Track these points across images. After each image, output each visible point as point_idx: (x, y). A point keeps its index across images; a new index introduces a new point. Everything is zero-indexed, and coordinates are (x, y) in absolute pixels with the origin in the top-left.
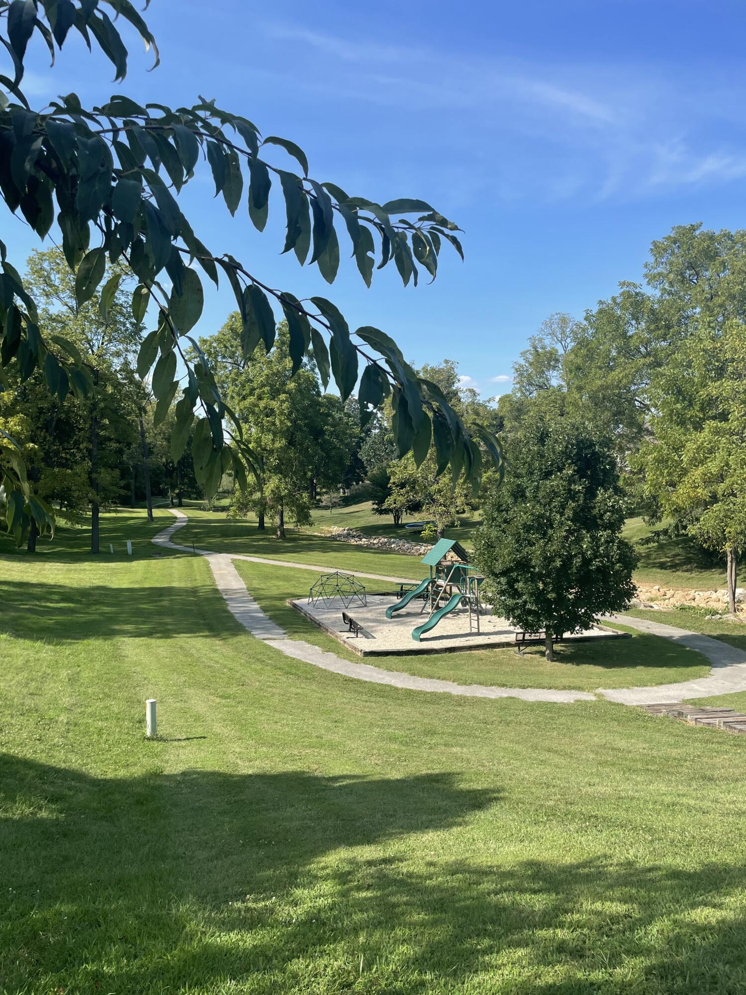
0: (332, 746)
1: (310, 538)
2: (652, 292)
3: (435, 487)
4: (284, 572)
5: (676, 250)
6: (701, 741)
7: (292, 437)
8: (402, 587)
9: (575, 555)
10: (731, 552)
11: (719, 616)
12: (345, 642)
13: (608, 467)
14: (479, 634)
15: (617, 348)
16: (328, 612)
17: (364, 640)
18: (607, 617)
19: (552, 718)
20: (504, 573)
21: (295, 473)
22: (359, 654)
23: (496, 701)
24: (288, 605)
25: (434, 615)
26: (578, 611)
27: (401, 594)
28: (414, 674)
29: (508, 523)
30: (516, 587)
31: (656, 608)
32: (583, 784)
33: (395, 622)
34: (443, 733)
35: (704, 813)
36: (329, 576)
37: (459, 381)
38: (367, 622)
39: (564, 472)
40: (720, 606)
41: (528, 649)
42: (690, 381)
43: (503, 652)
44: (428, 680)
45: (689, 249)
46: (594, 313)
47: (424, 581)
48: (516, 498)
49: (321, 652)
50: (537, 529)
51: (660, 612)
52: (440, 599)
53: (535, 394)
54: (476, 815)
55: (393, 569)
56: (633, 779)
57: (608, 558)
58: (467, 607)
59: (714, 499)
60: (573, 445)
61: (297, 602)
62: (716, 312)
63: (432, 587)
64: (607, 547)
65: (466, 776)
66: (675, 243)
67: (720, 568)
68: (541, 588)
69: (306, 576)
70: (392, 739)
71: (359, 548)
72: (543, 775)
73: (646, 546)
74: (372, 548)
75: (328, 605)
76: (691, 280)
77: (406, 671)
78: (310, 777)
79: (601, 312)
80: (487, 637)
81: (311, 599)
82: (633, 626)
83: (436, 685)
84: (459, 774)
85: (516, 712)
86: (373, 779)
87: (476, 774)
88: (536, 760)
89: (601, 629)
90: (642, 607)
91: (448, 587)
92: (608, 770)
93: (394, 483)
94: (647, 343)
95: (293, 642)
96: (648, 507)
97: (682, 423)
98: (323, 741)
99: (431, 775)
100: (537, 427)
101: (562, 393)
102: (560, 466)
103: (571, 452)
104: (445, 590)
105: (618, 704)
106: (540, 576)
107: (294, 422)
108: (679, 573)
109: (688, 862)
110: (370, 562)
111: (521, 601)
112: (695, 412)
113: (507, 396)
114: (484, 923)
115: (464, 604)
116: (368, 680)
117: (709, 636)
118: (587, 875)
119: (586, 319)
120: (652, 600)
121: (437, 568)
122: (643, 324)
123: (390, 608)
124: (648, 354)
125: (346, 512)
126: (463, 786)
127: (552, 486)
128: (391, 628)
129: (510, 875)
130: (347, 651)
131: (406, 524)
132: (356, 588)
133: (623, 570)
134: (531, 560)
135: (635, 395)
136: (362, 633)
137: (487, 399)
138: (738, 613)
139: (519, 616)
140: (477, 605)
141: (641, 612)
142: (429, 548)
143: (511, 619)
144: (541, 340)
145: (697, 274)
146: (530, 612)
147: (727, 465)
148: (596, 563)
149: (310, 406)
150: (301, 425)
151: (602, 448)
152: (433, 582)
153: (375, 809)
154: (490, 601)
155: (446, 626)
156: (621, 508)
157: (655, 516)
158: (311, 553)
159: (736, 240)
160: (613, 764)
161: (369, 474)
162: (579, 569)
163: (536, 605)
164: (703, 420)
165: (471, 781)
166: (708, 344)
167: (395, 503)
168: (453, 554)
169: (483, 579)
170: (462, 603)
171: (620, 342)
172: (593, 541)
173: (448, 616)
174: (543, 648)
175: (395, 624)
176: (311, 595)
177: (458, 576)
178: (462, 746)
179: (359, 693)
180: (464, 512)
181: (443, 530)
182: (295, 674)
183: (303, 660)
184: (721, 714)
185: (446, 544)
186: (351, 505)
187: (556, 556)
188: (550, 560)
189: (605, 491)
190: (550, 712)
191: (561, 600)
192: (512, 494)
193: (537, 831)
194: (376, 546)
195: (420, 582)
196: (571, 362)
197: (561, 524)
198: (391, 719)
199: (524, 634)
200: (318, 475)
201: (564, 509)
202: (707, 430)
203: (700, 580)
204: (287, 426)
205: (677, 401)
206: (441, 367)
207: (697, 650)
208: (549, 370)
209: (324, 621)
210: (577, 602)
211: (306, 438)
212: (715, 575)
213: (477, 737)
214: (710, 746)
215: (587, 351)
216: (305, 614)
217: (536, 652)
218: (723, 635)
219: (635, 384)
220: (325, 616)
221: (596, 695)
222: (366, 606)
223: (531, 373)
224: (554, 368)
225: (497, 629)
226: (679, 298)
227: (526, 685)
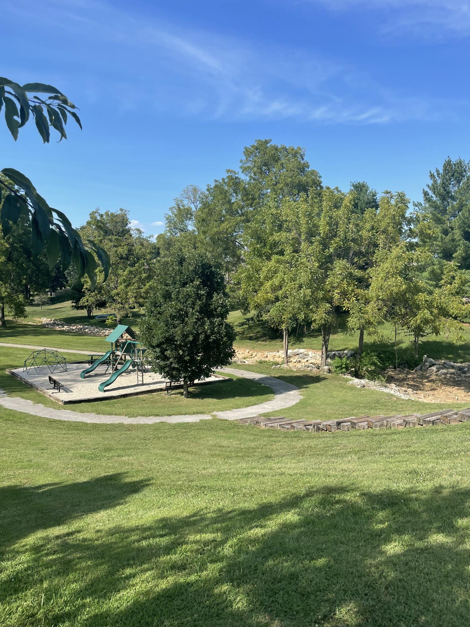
0: (38, 466)
1: (25, 326)
2: (244, 178)
3: (115, 291)
4: (5, 351)
5: (258, 154)
6: (267, 437)
7: (10, 255)
8: (92, 358)
9: (201, 333)
10: (285, 329)
11: (279, 366)
12: (50, 396)
13: (219, 280)
14: (143, 385)
15: (225, 209)
16: (38, 377)
17: (65, 393)
18: (219, 369)
19: (186, 432)
20: (158, 346)
21: (12, 281)
22: (61, 403)
23: (152, 425)
24: (7, 373)
25: (114, 374)
26: (203, 367)
27: (91, 362)
28: (99, 414)
29: (161, 314)
30: (166, 354)
31: (247, 362)
32: (201, 469)
33: (87, 380)
34: (117, 449)
35: (263, 476)
36: (39, 352)
37: (130, 223)
38: (67, 382)
39: (194, 283)
40: (280, 360)
41: (173, 392)
42: (265, 231)
43: (158, 394)
44: (109, 416)
45: (264, 154)
46: (212, 186)
47: (107, 353)
48: (166, 298)
49: (32, 404)
50: (179, 318)
51: (249, 365)
52: (118, 364)
53: (178, 234)
54: (133, 496)
55: (86, 346)
56: (229, 462)
57: (220, 335)
58: (136, 368)
59: (277, 299)
60: (199, 266)
61: (14, 371)
62: (278, 193)
63: (113, 356)
64: (219, 328)
65: (130, 474)
66: (257, 150)
67: (280, 339)
68: (181, 354)
69: (22, 352)
70: (82, 456)
71: (62, 333)
72: (178, 466)
73: (242, 327)
74: (72, 333)
75: (38, 372)
76: (265, 173)
77: (94, 412)
78: (21, 488)
79: (216, 186)
80: (148, 386)
81: (25, 368)
82: (234, 374)
83: (114, 419)
84: (125, 473)
85: (165, 430)
86: (67, 484)
87: (137, 471)
88: (175, 458)
89: (216, 377)
90: (239, 363)
91: (123, 356)
92: (215, 459)
93: (86, 289)
94: (242, 208)
95: (11, 399)
96: (243, 304)
97: (260, 256)
98: (32, 463)
99: (107, 476)
100: (178, 255)
101: (195, 235)
102: (192, 278)
103: (198, 271)
104: (121, 358)
105: (224, 420)
106: (180, 346)
107: (12, 244)
108: (260, 342)
109: (251, 505)
110: (70, 342)
111: (169, 362)
112: (267, 250)
113: (161, 235)
114: (128, 560)
115: (134, 366)
116: (66, 420)
117: (274, 377)
118: (195, 521)
119: (208, 190)
120: (245, 358)
121: (116, 344)
122: (240, 196)
123: (83, 372)
124: (243, 214)
125: (53, 308)
126: (128, 480)
127: (187, 291)
128: (84, 385)
129: (149, 528)
130: (52, 402)
131: (96, 316)
132: (59, 359)
133: (228, 341)
134: (175, 337)
135: (235, 238)
136: (63, 389)
137: (148, 236)
138: (289, 364)
139: (167, 372)
140: (142, 366)
141: (238, 365)
142: (111, 331)
143: (163, 374)
144: (182, 201)
145: (269, 169)
146: (174, 369)
147: (283, 280)
148: (213, 337)
149: (24, 234)
150: (17, 247)
151: (216, 269)
152: (113, 353)
153: (66, 503)
154: (150, 363)
155: (121, 381)
156: (227, 305)
157: (246, 309)
158: (26, 337)
159: (290, 152)
160: (219, 455)
161: (69, 282)
162: (203, 341)
163: (178, 364)
164: (271, 254)
165: (134, 476)
166: (274, 211)
167: (87, 302)
168: (127, 335)
169: (146, 350)
170: (132, 366)
171: (227, 206)
172: (211, 324)
173: (123, 374)
174: (182, 390)
175: (87, 382)
176: (25, 366)
177: (130, 349)
178: (129, 456)
179: (60, 429)
180: (134, 308)
181: (121, 319)
182: (12, 420)
183: (19, 410)
184: (278, 421)
185: (121, 328)
186: (56, 303)
187: (189, 334)
188: (187, 336)
189: (218, 295)
190: (185, 429)
191: (193, 360)
192: (163, 296)
193: (169, 501)
194: (75, 331)
195: (104, 354)
196: (199, 216)
197: (193, 314)
198: (82, 443)
199: (171, 382)
200: (31, 283)
201: (194, 306)
202: (273, 260)
203: (270, 345)
204: (6, 247)
205: (258, 243)
206: (118, 213)
207: (268, 385)
208: (187, 220)
209: (35, 383)
210: (202, 361)
211: (21, 256)
212: (277, 342)
213: (139, 449)
214: (272, 439)
215: (209, 210)
216: (21, 379)
217: (178, 393)
218: (281, 376)
219: (236, 232)
220: (36, 379)
221: (212, 416)
222: (66, 371)
223: (176, 221)
224: (190, 219)
225: (154, 381)
226: (259, 182)
227: (171, 413)
